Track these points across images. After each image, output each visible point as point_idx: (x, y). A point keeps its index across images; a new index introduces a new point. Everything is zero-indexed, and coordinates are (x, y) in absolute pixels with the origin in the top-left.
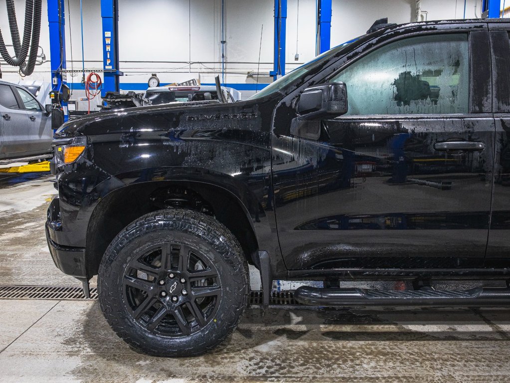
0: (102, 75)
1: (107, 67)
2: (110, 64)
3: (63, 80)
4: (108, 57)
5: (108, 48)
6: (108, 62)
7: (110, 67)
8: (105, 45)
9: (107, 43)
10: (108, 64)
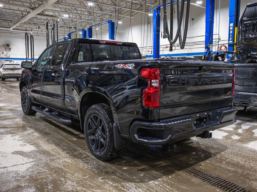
0: (227, 46)
1: (230, 42)
2: (231, 40)
3: (210, 50)
4: (231, 36)
5: (231, 32)
6: (231, 39)
7: (231, 42)
8: (230, 30)
9: (231, 29)
10: (230, 40)
